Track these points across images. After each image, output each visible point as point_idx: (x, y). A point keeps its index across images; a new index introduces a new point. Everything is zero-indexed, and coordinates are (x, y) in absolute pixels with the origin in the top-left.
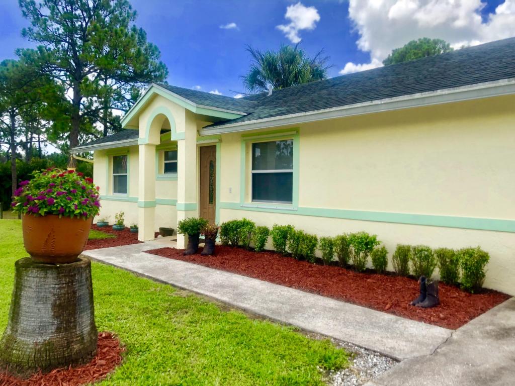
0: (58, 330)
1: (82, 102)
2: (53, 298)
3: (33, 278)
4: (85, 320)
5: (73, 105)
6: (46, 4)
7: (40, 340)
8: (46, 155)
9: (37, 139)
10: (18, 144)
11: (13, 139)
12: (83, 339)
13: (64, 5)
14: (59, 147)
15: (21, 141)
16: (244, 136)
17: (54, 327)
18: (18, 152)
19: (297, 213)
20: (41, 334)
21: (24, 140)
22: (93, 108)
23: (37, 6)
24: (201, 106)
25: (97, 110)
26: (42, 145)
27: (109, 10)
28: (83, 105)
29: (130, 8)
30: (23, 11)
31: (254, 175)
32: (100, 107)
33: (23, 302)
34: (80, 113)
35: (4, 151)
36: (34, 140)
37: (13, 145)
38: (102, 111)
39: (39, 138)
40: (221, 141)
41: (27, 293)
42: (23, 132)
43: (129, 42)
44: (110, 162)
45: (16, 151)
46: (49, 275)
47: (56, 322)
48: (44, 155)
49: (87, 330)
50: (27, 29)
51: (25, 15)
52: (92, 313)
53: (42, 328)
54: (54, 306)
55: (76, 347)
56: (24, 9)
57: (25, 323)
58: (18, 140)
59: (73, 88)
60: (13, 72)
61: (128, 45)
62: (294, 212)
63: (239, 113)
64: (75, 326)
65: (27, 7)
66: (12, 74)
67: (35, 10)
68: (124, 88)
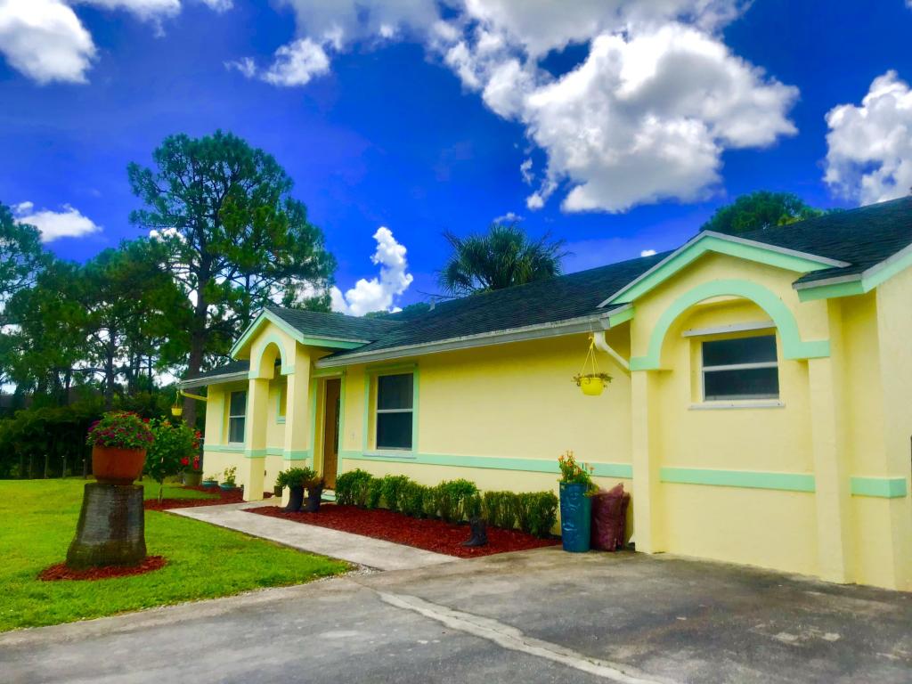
0: (113, 537)
1: (208, 310)
2: (110, 512)
3: (96, 496)
4: (134, 533)
5: (196, 315)
6: (166, 176)
7: (98, 543)
8: (160, 387)
9: (148, 362)
10: (118, 370)
11: (110, 361)
12: (131, 547)
13: (191, 175)
14: (178, 374)
15: (124, 366)
16: (368, 369)
17: (109, 534)
18: (118, 382)
19: (415, 461)
20: (98, 539)
21: (128, 364)
22: (225, 318)
23: (154, 179)
24: (309, 336)
25: (231, 321)
26: (154, 372)
27: (254, 177)
28: (211, 314)
29: (283, 175)
30: (135, 186)
31: (379, 415)
32: (235, 317)
33: (87, 515)
34: (207, 326)
35: (98, 382)
36: (142, 365)
37: (110, 371)
38: (238, 321)
39: (150, 360)
40: (345, 373)
41: (92, 507)
42: (126, 352)
43: (276, 225)
44: (226, 401)
45: (115, 381)
46: (108, 493)
47: (111, 530)
48: (157, 387)
49: (135, 541)
50: (138, 212)
51: (137, 192)
52: (142, 529)
53: (100, 534)
54: (111, 517)
55: (126, 552)
56: (137, 184)
57: (88, 530)
58: (118, 363)
59: (198, 291)
60: (116, 273)
61: (274, 230)
62: (412, 460)
63: (359, 341)
64: (126, 536)
65: (141, 182)
66: (114, 276)
67: (151, 183)
68: (275, 285)
